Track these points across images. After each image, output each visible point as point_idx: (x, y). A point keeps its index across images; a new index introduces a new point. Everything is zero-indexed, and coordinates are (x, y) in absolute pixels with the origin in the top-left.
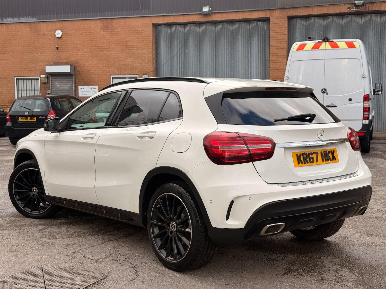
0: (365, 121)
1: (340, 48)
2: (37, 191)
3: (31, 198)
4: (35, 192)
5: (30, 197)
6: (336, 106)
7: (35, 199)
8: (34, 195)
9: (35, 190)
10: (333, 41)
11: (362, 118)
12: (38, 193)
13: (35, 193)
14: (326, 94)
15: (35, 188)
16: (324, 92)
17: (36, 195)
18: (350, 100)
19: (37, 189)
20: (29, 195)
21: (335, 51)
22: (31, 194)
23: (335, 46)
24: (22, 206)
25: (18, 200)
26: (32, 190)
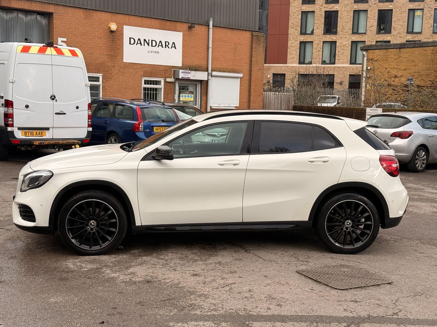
0: (89, 128)
1: (65, 55)
2: (95, 224)
3: (90, 232)
4: (93, 225)
5: (87, 233)
6: (65, 114)
7: (94, 233)
8: (92, 229)
9: (93, 223)
10: (57, 47)
11: (87, 126)
12: (97, 226)
13: (92, 227)
14: (55, 100)
15: (93, 221)
16: (53, 99)
17: (95, 228)
18: (77, 108)
19: (95, 222)
20: (87, 230)
21: (60, 57)
22: (88, 228)
23: (60, 52)
24: (78, 245)
25: (72, 238)
26: (89, 224)
